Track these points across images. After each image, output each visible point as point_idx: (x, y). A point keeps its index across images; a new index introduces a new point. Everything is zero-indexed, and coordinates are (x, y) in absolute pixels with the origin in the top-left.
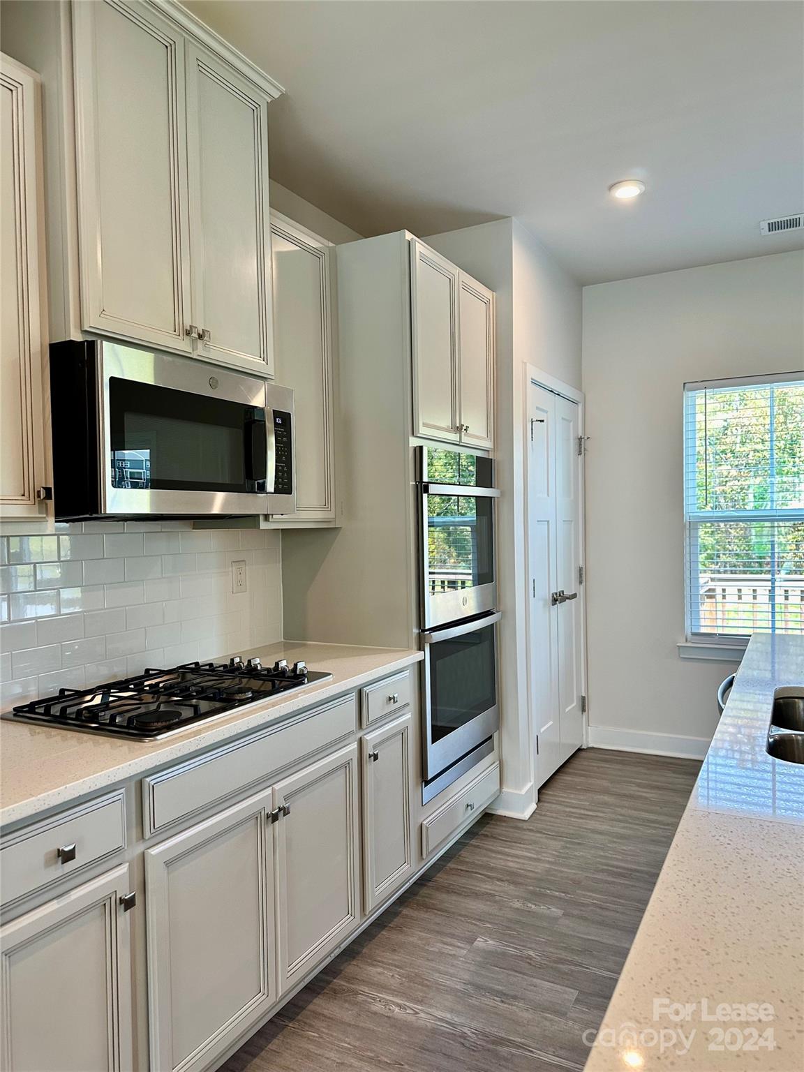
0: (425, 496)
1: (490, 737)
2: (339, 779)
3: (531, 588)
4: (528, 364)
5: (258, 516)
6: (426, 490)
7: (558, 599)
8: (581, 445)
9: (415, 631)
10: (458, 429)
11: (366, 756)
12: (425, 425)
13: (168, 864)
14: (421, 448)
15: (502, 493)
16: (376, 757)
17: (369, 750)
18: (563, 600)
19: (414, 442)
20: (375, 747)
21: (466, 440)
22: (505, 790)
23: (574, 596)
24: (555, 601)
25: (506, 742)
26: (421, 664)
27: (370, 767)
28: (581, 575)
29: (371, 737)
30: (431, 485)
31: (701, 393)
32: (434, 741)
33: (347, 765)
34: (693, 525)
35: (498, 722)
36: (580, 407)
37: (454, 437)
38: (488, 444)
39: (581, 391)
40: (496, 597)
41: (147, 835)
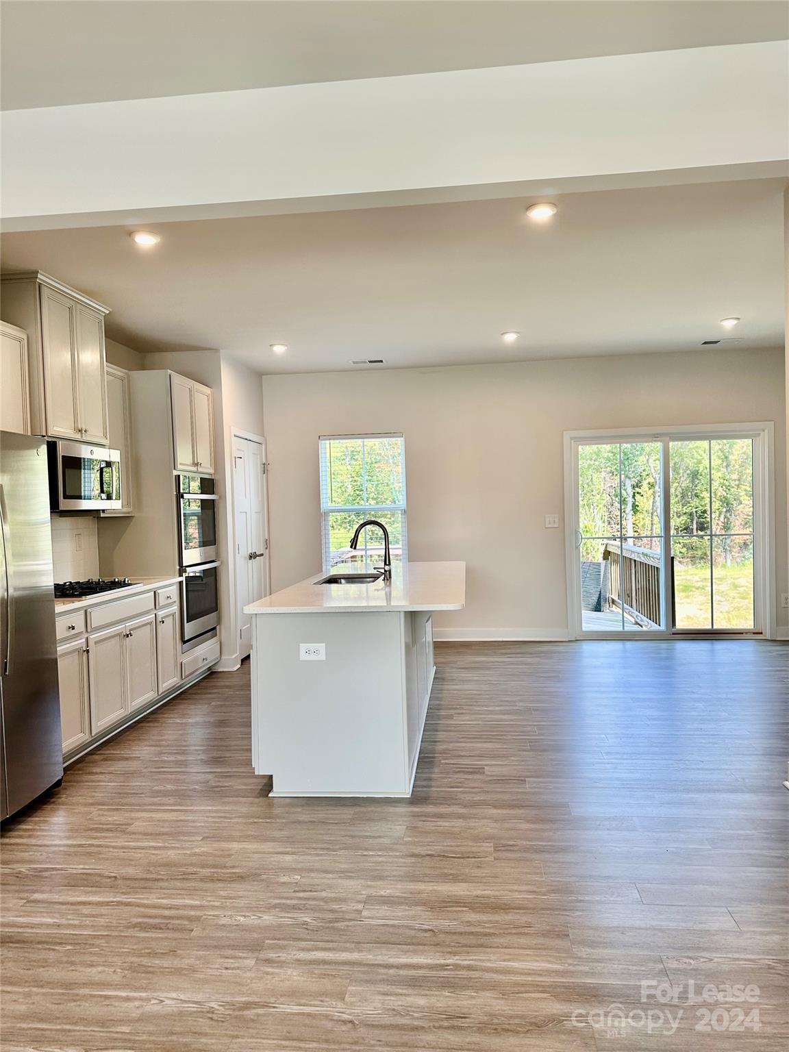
0: (181, 499)
1: (215, 628)
2: (148, 628)
3: (237, 548)
4: (232, 427)
5: (100, 510)
6: (182, 497)
7: (252, 556)
8: (265, 468)
9: (178, 567)
10: (196, 464)
11: (158, 622)
12: (180, 464)
13: (96, 643)
14: (179, 476)
15: (220, 497)
16: (163, 622)
17: (159, 619)
18: (255, 558)
19: (175, 473)
20: (162, 618)
21: (200, 470)
22: (223, 657)
23: (262, 555)
24: (251, 557)
25: (223, 631)
26: (181, 583)
27: (160, 627)
28: (267, 543)
29: (161, 613)
30: (185, 495)
31: (328, 442)
32: (187, 622)
33: (150, 623)
34: (326, 514)
35: (219, 620)
36: (263, 446)
37: (194, 469)
38: (212, 471)
39: (264, 436)
40: (218, 553)
41: (89, 630)
